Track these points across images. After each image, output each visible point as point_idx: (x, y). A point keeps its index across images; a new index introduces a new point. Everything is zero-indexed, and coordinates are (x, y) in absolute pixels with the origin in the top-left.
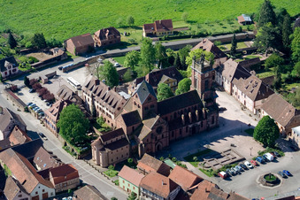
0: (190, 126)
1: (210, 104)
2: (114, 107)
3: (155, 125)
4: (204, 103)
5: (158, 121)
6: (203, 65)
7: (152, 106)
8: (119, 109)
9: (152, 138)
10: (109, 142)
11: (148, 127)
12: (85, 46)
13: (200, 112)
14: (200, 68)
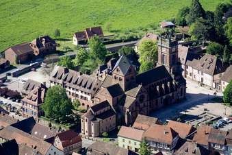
0: (164, 97)
1: (177, 78)
2: (90, 88)
3: (138, 94)
4: (173, 76)
5: (141, 90)
6: (170, 41)
7: (132, 78)
8: (94, 89)
9: (136, 106)
10: (98, 112)
11: (131, 97)
12: (25, 54)
13: (171, 84)
14: (168, 43)
